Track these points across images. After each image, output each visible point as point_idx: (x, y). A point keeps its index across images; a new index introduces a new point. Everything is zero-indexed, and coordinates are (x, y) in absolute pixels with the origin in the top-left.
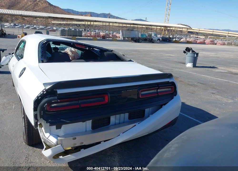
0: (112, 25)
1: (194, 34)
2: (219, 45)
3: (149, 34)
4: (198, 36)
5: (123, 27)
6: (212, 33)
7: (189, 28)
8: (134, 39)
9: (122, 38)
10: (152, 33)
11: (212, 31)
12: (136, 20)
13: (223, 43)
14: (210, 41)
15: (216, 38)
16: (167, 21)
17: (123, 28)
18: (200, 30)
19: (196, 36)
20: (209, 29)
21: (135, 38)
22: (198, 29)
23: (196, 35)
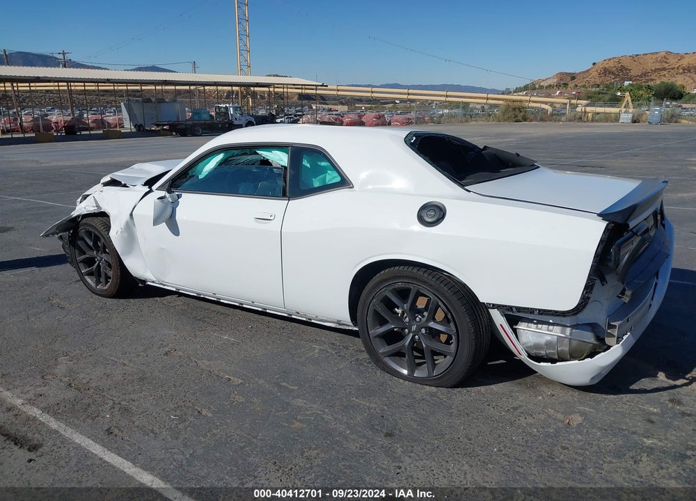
0: (57, 88)
1: (314, 100)
2: (397, 125)
3: (220, 108)
4: (330, 106)
5: (102, 93)
6: (369, 95)
7: (321, 86)
8: (179, 127)
9: (132, 127)
10: (228, 105)
11: (369, 89)
12: (140, 69)
13: (406, 119)
14: (374, 118)
15: (376, 108)
16: (245, 69)
17: (103, 96)
18: (338, 90)
19: (326, 107)
20: (353, 86)
21: (182, 124)
22: (335, 88)
23: (321, 103)
